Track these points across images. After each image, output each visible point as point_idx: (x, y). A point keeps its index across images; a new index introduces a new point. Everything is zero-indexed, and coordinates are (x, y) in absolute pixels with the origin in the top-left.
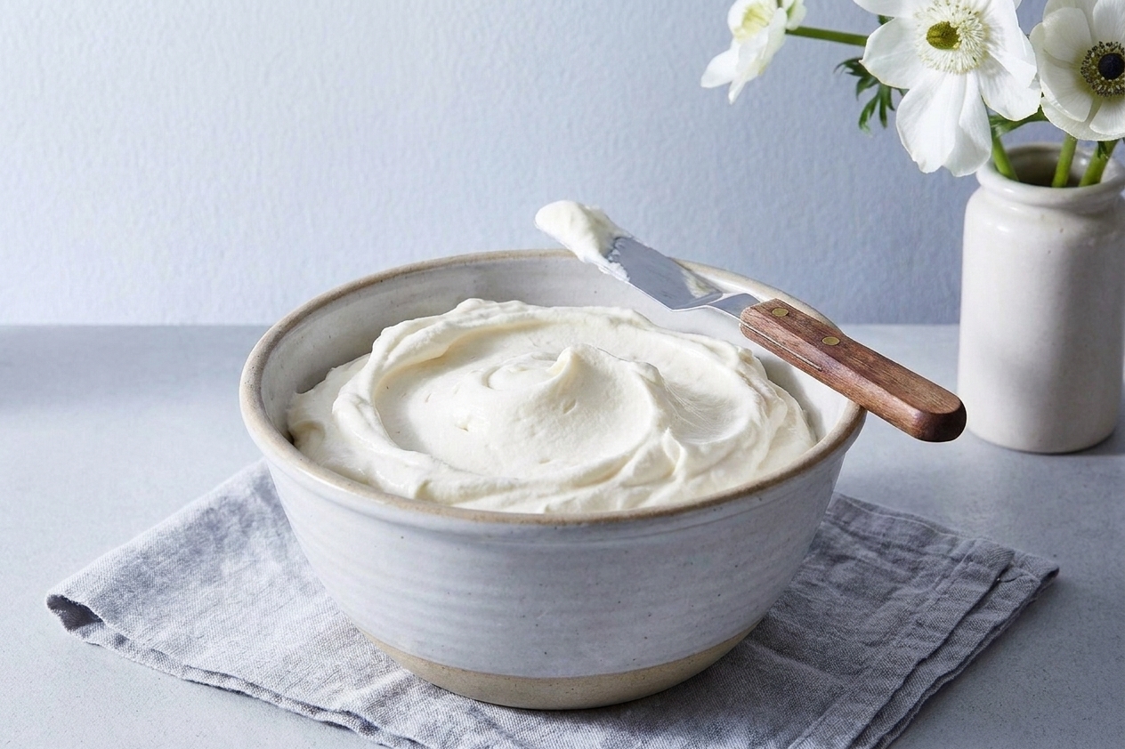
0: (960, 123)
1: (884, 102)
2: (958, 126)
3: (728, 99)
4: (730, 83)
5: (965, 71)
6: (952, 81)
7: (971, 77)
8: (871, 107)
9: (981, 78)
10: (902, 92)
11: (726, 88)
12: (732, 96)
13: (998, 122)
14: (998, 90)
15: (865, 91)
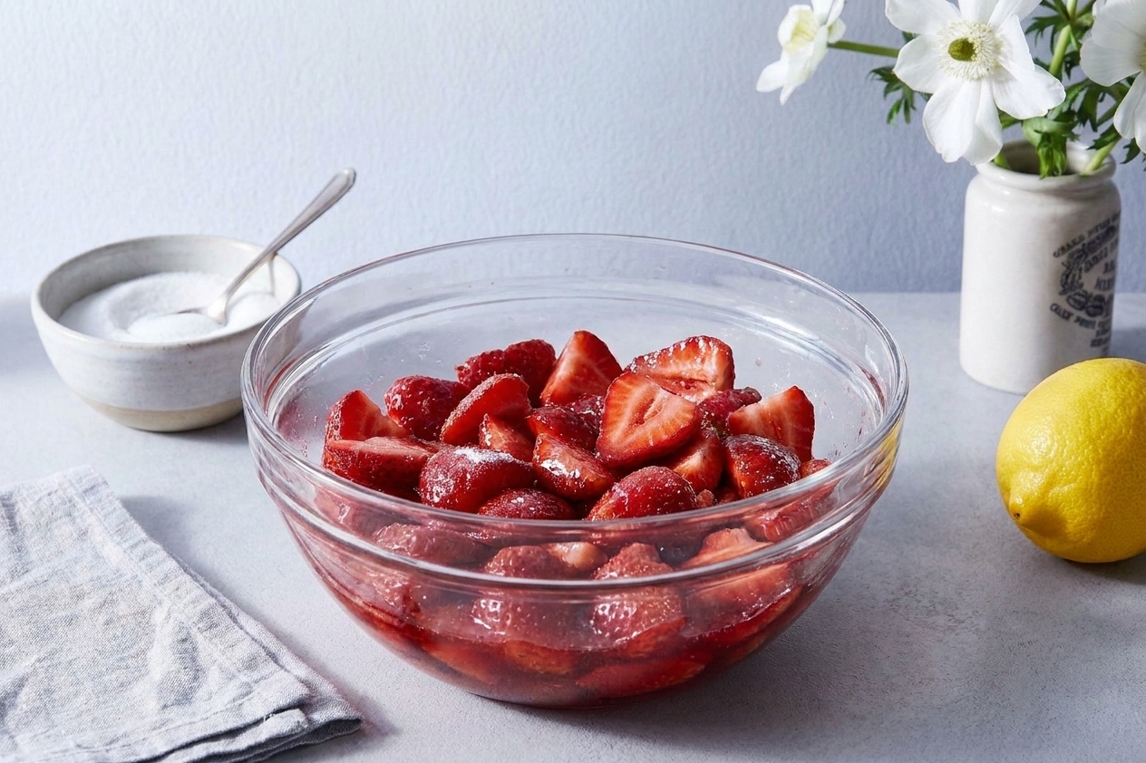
0: (976, 121)
1: (908, 103)
2: (975, 125)
3: (779, 101)
4: (781, 88)
5: (979, 79)
6: (968, 87)
7: (985, 84)
8: (897, 107)
9: (994, 87)
10: (928, 96)
11: (778, 91)
12: (783, 98)
13: (1006, 120)
14: (1007, 94)
15: (891, 95)
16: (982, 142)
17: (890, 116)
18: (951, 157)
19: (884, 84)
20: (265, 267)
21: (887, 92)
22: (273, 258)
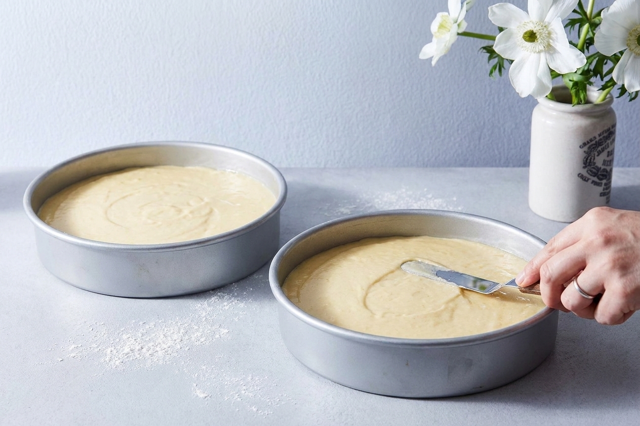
0: (538, 75)
1: (501, 65)
2: (537, 77)
3: (431, 64)
4: (432, 57)
5: (539, 52)
6: (534, 56)
7: (542, 55)
8: (495, 67)
9: (547, 56)
10: (511, 61)
11: (431, 59)
12: (434, 63)
13: (554, 74)
14: (554, 60)
15: (492, 61)
16: (541, 86)
17: (491, 72)
18: (524, 95)
19: (488, 54)
21: (489, 59)
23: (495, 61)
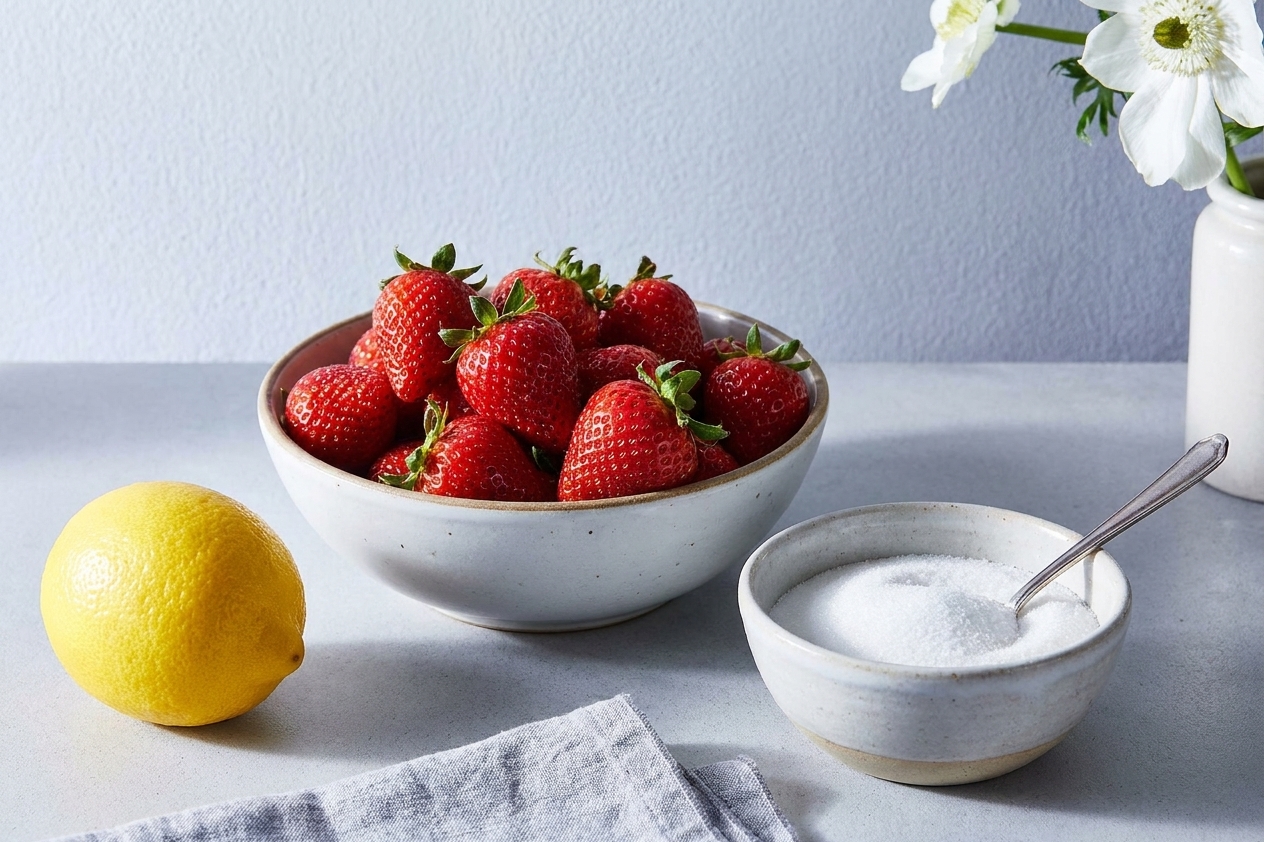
0: (1191, 130)
1: (1105, 107)
2: (1189, 135)
4: (934, 86)
5: (1195, 73)
6: (1181, 83)
7: (1203, 79)
8: (1091, 113)
9: (1214, 82)
10: (1126, 96)
11: (931, 90)
14: (1233, 94)
15: (1083, 95)
16: (1198, 159)
17: (1082, 125)
18: (1157, 180)
19: (1074, 81)
20: (1077, 569)
21: (1077, 90)
22: (1094, 553)
23: (1089, 98)
